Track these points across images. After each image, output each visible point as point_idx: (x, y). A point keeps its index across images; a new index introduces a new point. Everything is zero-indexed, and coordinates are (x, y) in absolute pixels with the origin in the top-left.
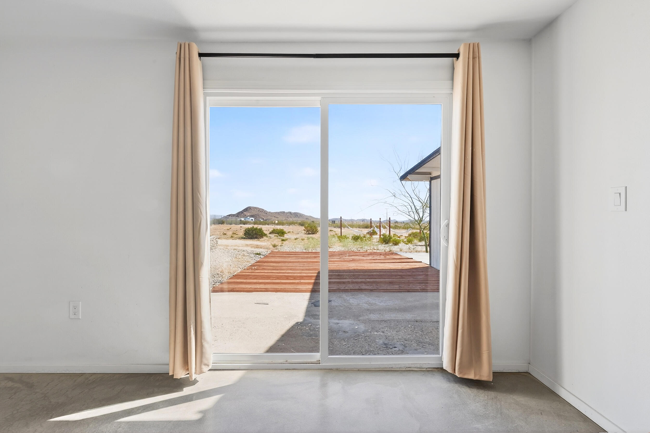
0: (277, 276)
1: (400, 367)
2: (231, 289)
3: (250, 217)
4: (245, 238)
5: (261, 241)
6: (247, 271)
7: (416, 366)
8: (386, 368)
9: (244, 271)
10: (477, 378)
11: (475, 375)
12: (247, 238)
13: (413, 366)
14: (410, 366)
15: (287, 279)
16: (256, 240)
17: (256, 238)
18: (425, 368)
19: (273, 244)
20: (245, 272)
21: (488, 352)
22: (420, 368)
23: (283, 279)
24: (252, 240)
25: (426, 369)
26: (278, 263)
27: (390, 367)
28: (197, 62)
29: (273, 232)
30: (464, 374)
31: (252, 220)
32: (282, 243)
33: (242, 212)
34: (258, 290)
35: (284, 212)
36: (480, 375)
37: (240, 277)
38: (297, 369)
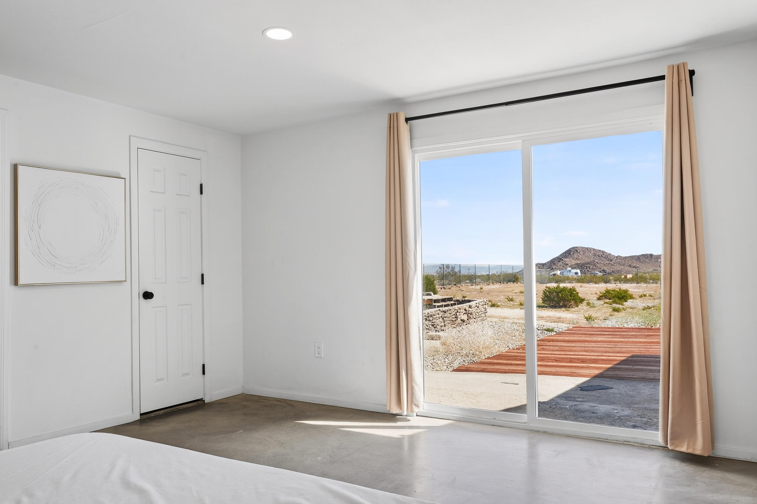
0: (556, 358)
1: (617, 439)
2: (481, 369)
3: (573, 268)
4: (543, 307)
5: (573, 312)
6: (516, 351)
7: (637, 440)
8: (599, 438)
9: (513, 351)
10: (690, 451)
11: (687, 449)
12: (547, 307)
13: (632, 440)
14: (629, 440)
15: (571, 362)
16: (563, 309)
17: (565, 306)
18: (647, 445)
19: (586, 315)
20: (514, 353)
21: (701, 421)
22: (641, 444)
23: (564, 362)
24: (555, 309)
25: (649, 446)
26: (571, 343)
27: (605, 438)
28: (404, 128)
29: (605, 296)
30: (676, 446)
31: (576, 273)
32: (611, 315)
33: (559, 259)
34: (518, 371)
35: (651, 255)
36: (694, 449)
37: (502, 357)
38: (503, 427)
